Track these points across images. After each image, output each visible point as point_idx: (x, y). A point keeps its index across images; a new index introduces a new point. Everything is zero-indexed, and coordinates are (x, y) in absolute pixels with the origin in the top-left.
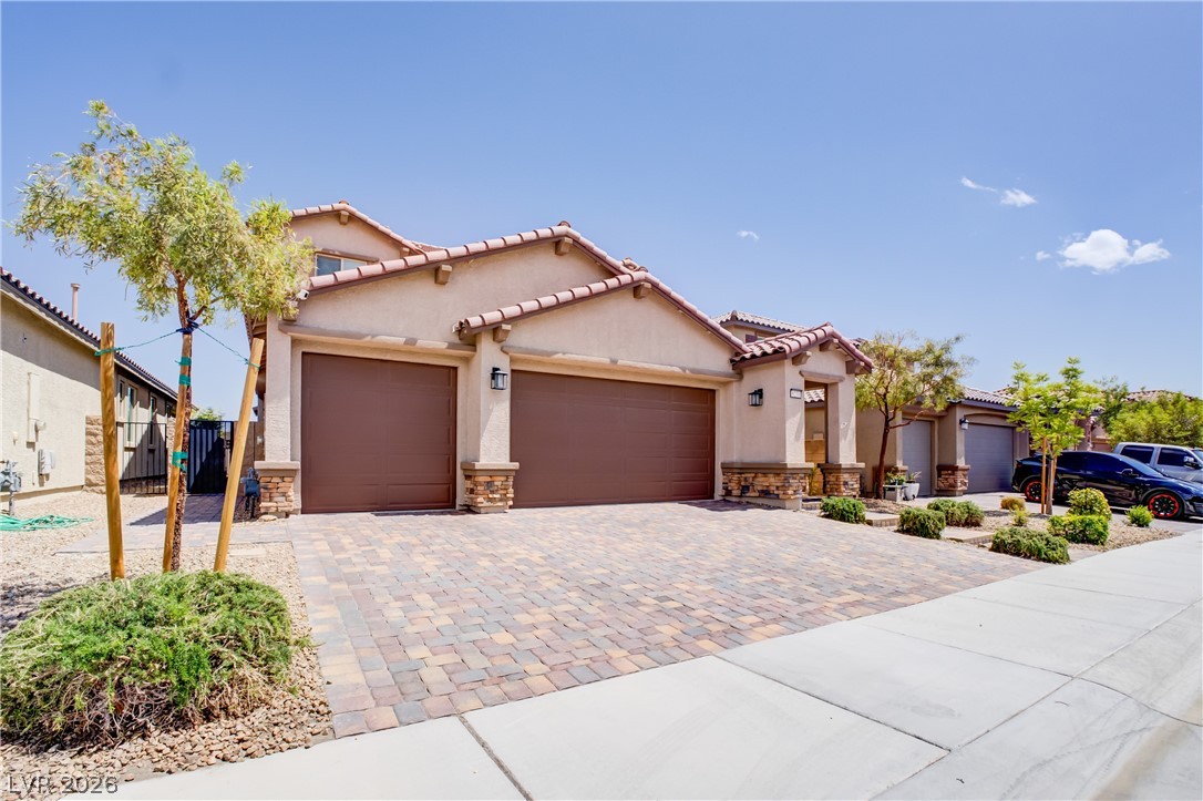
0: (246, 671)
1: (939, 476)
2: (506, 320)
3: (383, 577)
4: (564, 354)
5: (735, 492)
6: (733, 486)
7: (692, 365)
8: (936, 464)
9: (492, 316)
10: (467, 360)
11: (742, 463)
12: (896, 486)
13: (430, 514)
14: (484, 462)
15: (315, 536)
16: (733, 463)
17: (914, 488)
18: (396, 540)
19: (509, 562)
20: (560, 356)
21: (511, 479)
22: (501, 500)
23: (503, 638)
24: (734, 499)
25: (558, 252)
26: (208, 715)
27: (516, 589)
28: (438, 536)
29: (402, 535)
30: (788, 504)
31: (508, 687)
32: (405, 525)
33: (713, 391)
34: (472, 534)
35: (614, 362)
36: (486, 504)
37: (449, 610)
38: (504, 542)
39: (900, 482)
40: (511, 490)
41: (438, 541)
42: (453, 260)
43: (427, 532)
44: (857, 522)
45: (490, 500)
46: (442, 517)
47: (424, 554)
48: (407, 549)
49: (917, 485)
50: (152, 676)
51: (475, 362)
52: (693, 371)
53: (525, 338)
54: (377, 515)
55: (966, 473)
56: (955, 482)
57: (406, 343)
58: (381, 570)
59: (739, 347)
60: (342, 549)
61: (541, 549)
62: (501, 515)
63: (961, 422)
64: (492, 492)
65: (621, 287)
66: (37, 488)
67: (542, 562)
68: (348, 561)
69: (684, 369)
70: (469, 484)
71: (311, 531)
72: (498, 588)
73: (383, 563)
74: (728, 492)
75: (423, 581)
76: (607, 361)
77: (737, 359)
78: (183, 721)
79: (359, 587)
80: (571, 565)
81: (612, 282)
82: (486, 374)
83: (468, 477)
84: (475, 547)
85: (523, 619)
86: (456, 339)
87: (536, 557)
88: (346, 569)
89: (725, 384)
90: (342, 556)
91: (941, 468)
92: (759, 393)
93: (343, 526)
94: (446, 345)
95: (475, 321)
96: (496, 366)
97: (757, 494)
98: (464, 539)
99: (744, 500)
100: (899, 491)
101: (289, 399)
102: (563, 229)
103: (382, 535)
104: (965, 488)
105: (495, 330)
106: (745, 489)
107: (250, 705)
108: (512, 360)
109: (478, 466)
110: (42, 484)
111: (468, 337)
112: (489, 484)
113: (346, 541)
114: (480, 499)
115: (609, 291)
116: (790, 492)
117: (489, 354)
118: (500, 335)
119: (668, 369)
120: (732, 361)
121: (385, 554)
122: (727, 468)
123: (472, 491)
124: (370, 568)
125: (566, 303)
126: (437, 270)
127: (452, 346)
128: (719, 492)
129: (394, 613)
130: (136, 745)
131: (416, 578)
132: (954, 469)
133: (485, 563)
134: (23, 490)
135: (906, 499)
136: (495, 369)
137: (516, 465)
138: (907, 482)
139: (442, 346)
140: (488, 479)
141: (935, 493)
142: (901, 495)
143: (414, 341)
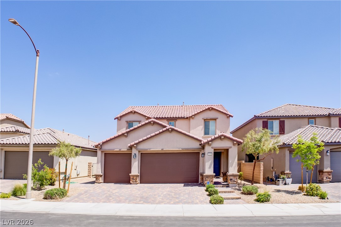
1: (319, 175)
2: (136, 144)
9: (133, 143)
17: (290, 181)
20: (149, 150)
21: (139, 177)
22: (135, 182)
33: (199, 153)
35: (163, 149)
39: (284, 178)
40: (137, 180)
42: (127, 132)
45: (133, 182)
51: (132, 152)
52: (185, 149)
56: (323, 177)
59: (201, 141)
63: (327, 152)
64: (134, 180)
65: (167, 130)
66: (77, 177)
76: (161, 149)
81: (165, 129)
82: (133, 155)
91: (320, 172)
92: (204, 154)
96: (135, 153)
100: (281, 181)
108: (139, 151)
109: (131, 175)
110: (77, 176)
112: (133, 178)
114: (131, 181)
115: (163, 132)
117: (134, 151)
118: (135, 147)
119: (178, 149)
120: (200, 145)
122: (200, 175)
127: (128, 150)
132: (323, 172)
134: (72, 177)
135: (285, 184)
138: (287, 178)
139: (126, 150)
140: (133, 177)
141: (318, 182)
142: (282, 183)
143: (121, 149)
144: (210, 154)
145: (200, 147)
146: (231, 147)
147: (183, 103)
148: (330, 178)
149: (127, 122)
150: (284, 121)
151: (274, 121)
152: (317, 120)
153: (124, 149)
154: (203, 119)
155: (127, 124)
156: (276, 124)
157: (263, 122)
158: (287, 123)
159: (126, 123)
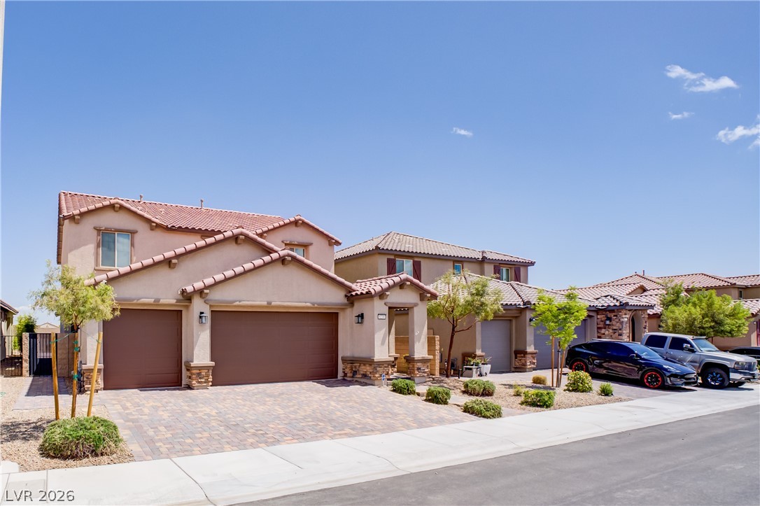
0: (111, 443)
1: (516, 358)
2: (206, 287)
3: (146, 421)
4: (240, 302)
5: (348, 375)
6: (347, 370)
7: (320, 300)
8: (513, 350)
9: (199, 285)
10: (187, 307)
11: (353, 357)
12: (474, 367)
13: (168, 390)
14: (196, 363)
15: (114, 402)
16: (347, 357)
17: (487, 368)
18: (151, 404)
19: (200, 414)
20: (237, 303)
21: (211, 371)
22: (205, 382)
23: (189, 441)
24: (349, 379)
25: (236, 242)
26: (102, 455)
27: (200, 425)
28: (170, 402)
29: (154, 402)
30: (376, 382)
31: (186, 453)
32: (155, 396)
33: (337, 313)
34: (187, 402)
35: (269, 303)
36: (197, 384)
37: (171, 432)
38: (201, 405)
39: (477, 364)
40: (211, 377)
41: (170, 405)
42: (178, 256)
43: (165, 400)
44: (409, 394)
45: (199, 382)
46: (174, 392)
47: (163, 411)
48: (156, 408)
49: (489, 366)
50: (90, 442)
51: (191, 308)
52: (318, 304)
53: (218, 295)
54: (141, 391)
55: (534, 355)
56: (526, 362)
57: (154, 301)
58: (145, 417)
59: (350, 288)
60: (127, 408)
61: (217, 409)
62: (205, 391)
63: (531, 320)
64: (200, 378)
65: (273, 261)
67: (215, 414)
68: (131, 414)
69: (313, 304)
70: (188, 374)
71: (112, 399)
72: (192, 425)
73: (146, 415)
74: (345, 375)
75: (162, 422)
76: (265, 303)
77: (349, 295)
78: (97, 455)
79: (137, 424)
80: (228, 416)
81: (267, 259)
82: (197, 315)
83: (188, 370)
84: (187, 408)
85: (198, 435)
86: (181, 297)
87: (214, 412)
88: (131, 417)
89: (343, 309)
90: (127, 412)
91: (517, 353)
92: (362, 316)
93: (125, 397)
94: (175, 301)
95: (189, 289)
96: (202, 311)
97: (360, 376)
98: (182, 404)
99: (355, 379)
100: (474, 370)
101: (97, 334)
102: (240, 230)
103: (144, 402)
104: (533, 366)
105: (200, 292)
106: (355, 373)
107: (112, 453)
108: (211, 306)
109: (192, 364)
111: (187, 297)
112: (199, 374)
113: (128, 404)
114: (194, 382)
115: (265, 264)
116: (377, 375)
117: (198, 305)
118: (204, 295)
119: (303, 304)
120: (346, 296)
121: (146, 411)
122: (344, 360)
123: (190, 378)
124: (140, 417)
125: (241, 274)
126: (170, 262)
127: (178, 301)
128: (340, 374)
129: (151, 432)
130: (86, 460)
131: (159, 421)
132: (525, 353)
133: (189, 415)
135: (481, 375)
136: (202, 313)
137: (213, 364)
138: (483, 364)
139: (174, 301)
140: (198, 371)
141: (513, 369)
142: (476, 373)
143: (159, 300)
144: (381, 317)
145: (345, 301)
146: (416, 305)
147: (202, 201)
148: (534, 363)
149: (98, 230)
150: (420, 262)
151: (404, 260)
152: (465, 265)
153: (169, 299)
154: (282, 242)
155: (98, 235)
156: (408, 265)
157: (389, 260)
158: (425, 264)
159: (95, 232)
